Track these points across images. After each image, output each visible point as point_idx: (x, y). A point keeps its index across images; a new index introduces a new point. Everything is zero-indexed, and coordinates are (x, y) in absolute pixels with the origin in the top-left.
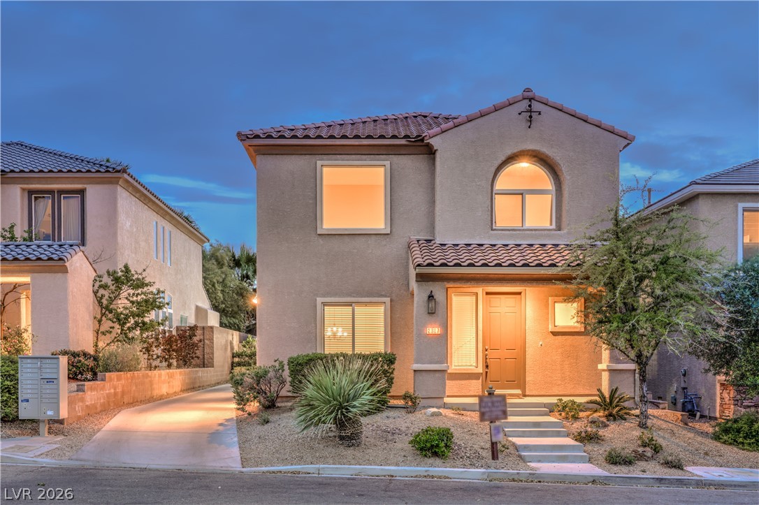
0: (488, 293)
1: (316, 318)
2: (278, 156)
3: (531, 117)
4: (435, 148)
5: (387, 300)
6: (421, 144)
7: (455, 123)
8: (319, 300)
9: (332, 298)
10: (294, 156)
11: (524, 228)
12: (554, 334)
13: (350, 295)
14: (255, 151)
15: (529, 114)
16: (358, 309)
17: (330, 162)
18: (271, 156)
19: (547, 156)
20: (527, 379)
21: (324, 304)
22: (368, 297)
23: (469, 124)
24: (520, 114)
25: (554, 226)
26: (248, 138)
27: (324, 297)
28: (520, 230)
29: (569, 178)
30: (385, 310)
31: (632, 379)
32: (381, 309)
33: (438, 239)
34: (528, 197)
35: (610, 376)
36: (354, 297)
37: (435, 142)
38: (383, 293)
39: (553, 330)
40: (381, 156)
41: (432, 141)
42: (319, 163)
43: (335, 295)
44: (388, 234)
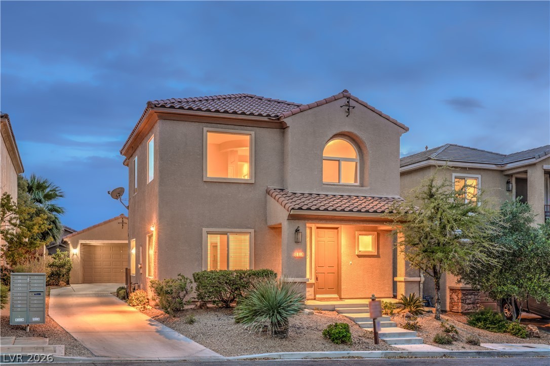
0: (318, 228)
1: (202, 243)
2: (175, 121)
3: (348, 109)
4: (288, 125)
5: (252, 231)
6: (278, 121)
7: (301, 110)
8: (205, 230)
9: (214, 229)
10: (186, 122)
11: (341, 184)
12: (359, 256)
13: (225, 227)
14: (159, 117)
15: (348, 107)
16: (231, 237)
17: (213, 129)
18: (170, 121)
19: (357, 137)
20: (342, 287)
21: (208, 233)
22: (239, 228)
23: (309, 111)
24: (341, 107)
25: (358, 184)
26: (156, 106)
27: (208, 227)
28: (338, 185)
29: (371, 152)
30: (250, 238)
31: (418, 287)
32: (247, 237)
33: (289, 189)
34: (343, 163)
35: (406, 285)
36: (229, 228)
37: (288, 121)
38: (249, 226)
39: (358, 254)
40: (248, 127)
41: (285, 120)
42: (205, 129)
43: (215, 226)
44: (253, 184)
